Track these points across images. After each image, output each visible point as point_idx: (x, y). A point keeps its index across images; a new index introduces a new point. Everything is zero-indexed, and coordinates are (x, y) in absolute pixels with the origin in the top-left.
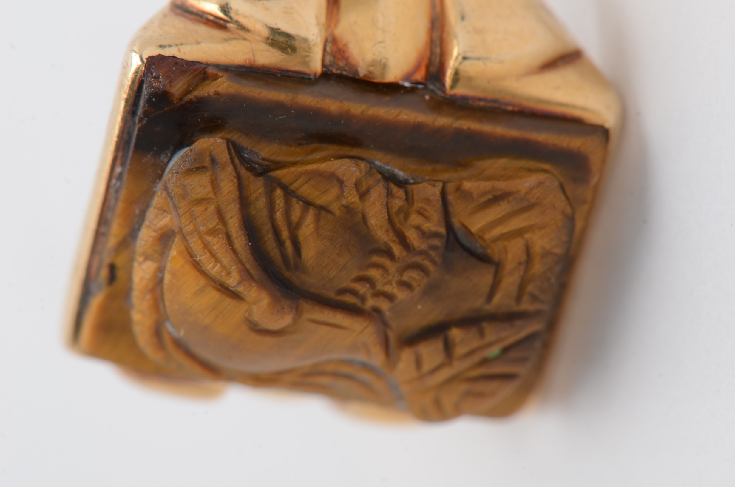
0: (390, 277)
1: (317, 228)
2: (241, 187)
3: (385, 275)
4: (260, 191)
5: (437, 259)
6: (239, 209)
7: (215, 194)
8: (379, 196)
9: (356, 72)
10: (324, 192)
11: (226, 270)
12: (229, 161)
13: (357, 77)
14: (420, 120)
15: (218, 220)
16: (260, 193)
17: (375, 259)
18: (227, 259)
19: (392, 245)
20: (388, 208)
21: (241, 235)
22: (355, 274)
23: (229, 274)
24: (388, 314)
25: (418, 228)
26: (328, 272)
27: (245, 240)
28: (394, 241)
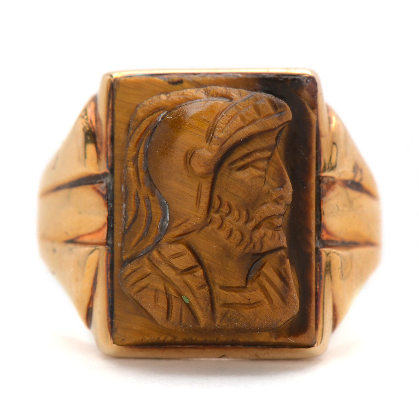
0: (234, 223)
1: (255, 177)
2: (271, 130)
3: (235, 220)
4: (269, 143)
5: (248, 249)
6: (259, 131)
7: (264, 117)
8: (279, 210)
9: (324, 196)
10: (273, 179)
11: (223, 130)
12: (284, 122)
13: (321, 196)
14: (313, 232)
15: (250, 120)
16: (268, 142)
17: (244, 213)
18: (230, 129)
19: (254, 221)
20: (273, 215)
21: (246, 135)
22: (233, 204)
23: (221, 131)
24: (210, 228)
25: (265, 234)
26: (232, 188)
27: (244, 137)
28: (256, 222)
